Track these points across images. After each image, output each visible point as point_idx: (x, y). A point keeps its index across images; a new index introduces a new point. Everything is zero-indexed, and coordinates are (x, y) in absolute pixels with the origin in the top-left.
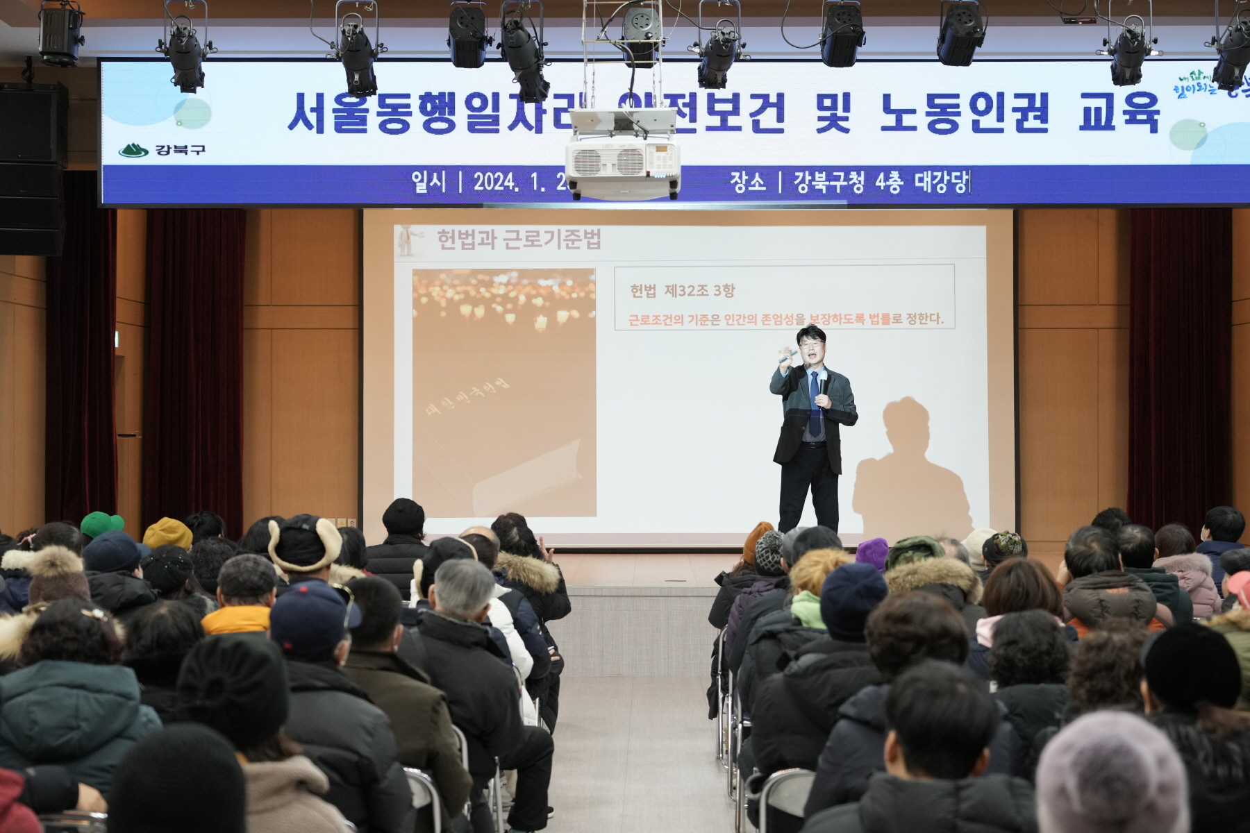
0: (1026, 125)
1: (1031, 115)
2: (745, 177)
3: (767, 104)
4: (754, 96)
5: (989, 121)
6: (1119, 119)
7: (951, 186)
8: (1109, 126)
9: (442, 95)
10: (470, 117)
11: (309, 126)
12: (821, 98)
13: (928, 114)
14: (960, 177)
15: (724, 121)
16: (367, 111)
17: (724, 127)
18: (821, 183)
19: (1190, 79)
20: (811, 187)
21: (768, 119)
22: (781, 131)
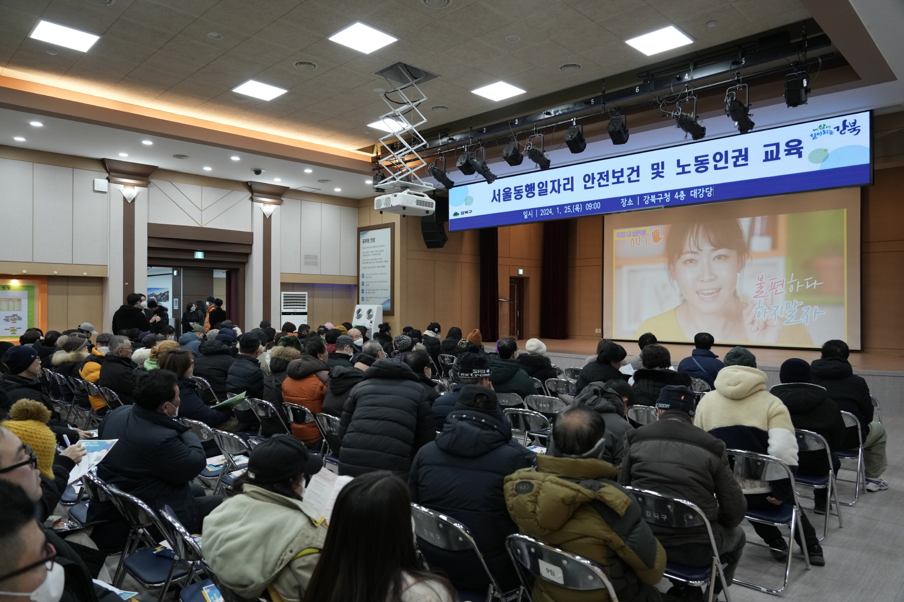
0: (738, 163)
1: (740, 159)
2: (626, 200)
3: (633, 171)
4: (628, 169)
5: (721, 164)
6: (782, 154)
7: (705, 194)
8: (778, 158)
9: (531, 184)
10: (539, 191)
11: (497, 200)
12: (653, 165)
13: (695, 165)
14: (709, 190)
15: (618, 180)
16: (511, 193)
17: (618, 182)
18: (653, 199)
19: (819, 129)
20: (650, 201)
21: (634, 177)
22: (638, 181)
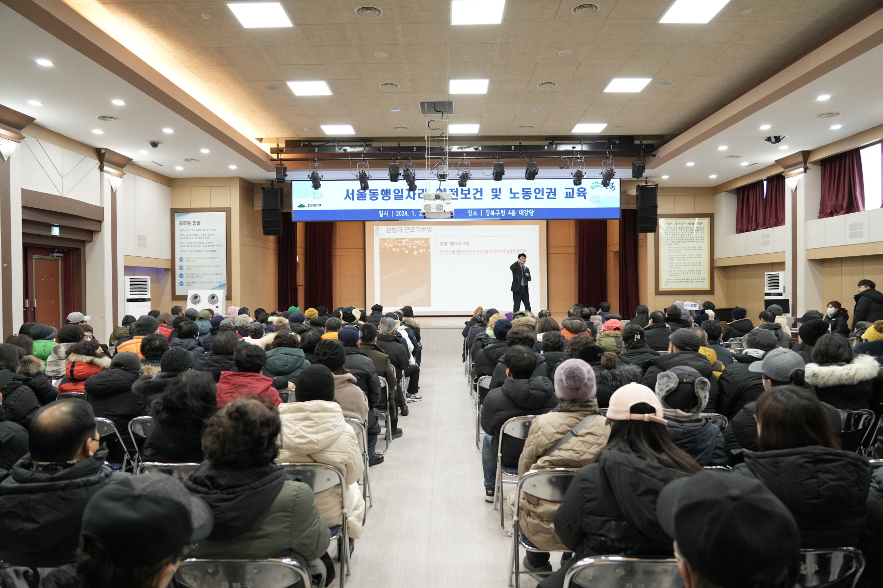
0: (550, 197)
1: (551, 194)
3: (478, 191)
4: (474, 189)
5: (539, 196)
6: (575, 195)
7: (529, 214)
8: (573, 197)
9: (387, 189)
10: (395, 196)
11: (350, 198)
12: (493, 190)
13: (523, 194)
14: (532, 212)
15: (466, 196)
16: (366, 194)
17: (466, 198)
18: (493, 213)
19: (595, 184)
20: (490, 214)
21: (478, 195)
22: (482, 199)
